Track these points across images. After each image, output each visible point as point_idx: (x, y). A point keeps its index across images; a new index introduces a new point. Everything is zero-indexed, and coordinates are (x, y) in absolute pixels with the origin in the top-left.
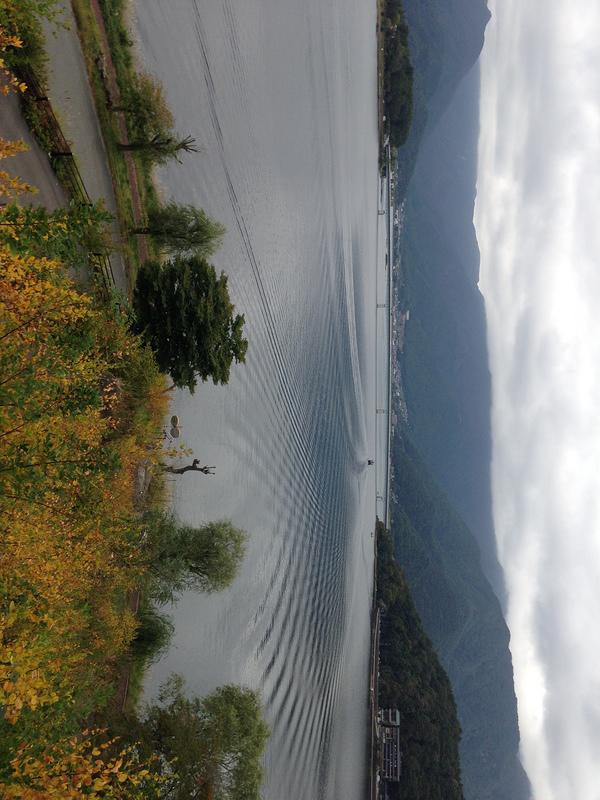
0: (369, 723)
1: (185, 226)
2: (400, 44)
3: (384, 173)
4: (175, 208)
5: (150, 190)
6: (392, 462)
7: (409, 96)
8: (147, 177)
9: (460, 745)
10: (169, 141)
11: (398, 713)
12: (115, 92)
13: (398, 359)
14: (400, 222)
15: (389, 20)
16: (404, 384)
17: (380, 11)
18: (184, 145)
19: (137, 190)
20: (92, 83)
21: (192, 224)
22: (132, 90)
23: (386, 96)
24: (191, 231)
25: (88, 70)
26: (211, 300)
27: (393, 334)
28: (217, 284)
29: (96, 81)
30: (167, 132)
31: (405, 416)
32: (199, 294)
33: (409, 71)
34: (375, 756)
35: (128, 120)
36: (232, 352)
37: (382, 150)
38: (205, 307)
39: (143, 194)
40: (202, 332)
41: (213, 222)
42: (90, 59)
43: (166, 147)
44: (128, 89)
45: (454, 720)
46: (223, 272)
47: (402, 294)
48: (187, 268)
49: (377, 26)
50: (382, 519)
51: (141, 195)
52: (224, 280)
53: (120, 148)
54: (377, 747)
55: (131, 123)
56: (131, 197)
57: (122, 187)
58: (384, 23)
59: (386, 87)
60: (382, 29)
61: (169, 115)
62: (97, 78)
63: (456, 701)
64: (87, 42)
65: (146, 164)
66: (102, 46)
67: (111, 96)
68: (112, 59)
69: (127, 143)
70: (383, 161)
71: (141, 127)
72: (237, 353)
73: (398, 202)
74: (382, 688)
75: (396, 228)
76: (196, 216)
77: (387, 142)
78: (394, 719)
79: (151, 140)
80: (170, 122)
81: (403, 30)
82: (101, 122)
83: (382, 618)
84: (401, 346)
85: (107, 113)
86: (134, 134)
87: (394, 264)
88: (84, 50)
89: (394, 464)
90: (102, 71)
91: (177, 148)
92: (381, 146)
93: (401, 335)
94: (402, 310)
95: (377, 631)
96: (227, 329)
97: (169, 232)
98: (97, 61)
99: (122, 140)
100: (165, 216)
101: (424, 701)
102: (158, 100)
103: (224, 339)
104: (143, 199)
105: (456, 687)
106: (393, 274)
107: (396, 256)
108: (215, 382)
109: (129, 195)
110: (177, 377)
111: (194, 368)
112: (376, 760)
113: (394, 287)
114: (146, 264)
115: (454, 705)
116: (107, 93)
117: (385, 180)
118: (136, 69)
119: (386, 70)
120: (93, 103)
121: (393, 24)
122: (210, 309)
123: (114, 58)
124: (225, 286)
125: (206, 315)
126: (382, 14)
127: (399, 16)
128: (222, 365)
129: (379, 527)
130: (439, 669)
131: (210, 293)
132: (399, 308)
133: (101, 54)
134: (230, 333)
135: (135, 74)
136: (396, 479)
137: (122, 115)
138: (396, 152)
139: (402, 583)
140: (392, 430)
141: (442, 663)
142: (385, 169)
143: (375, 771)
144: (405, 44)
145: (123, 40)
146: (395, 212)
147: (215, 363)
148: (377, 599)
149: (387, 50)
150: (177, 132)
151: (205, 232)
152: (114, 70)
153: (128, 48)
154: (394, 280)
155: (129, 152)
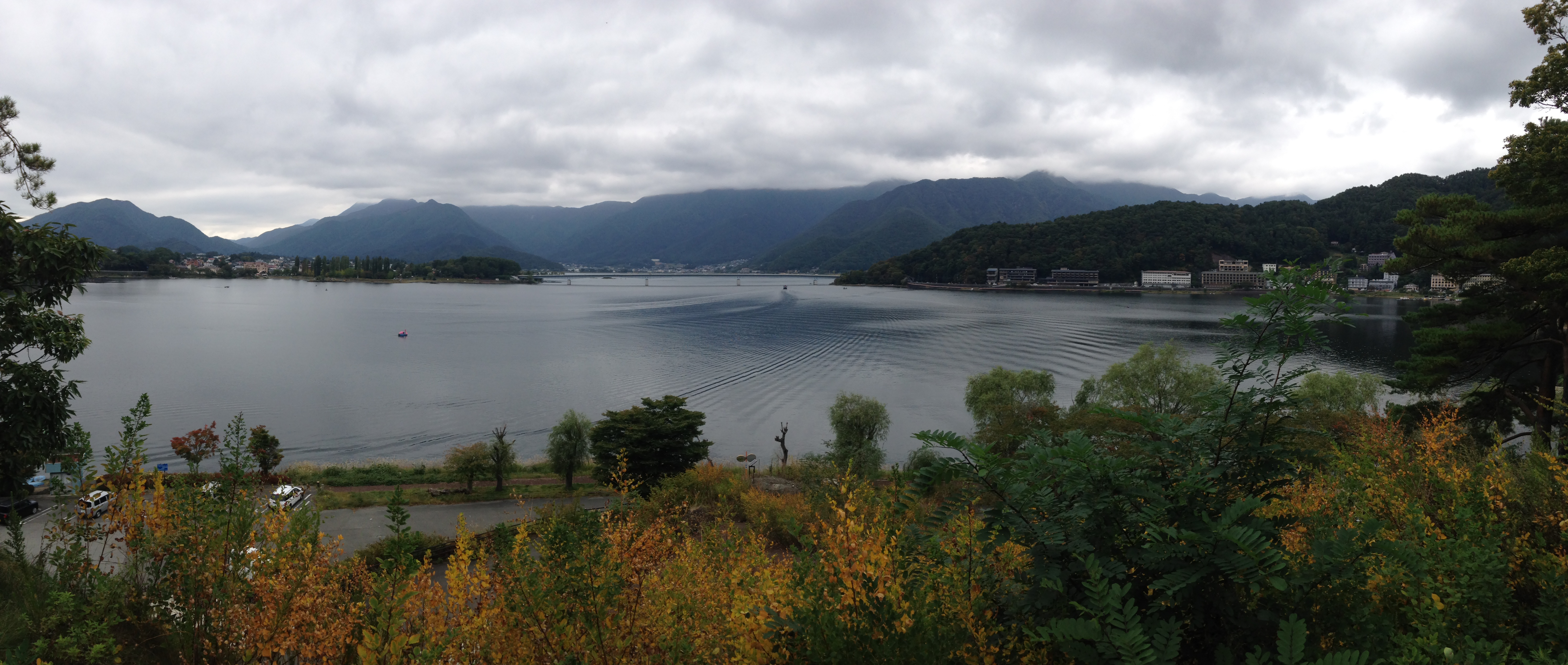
0: (998, 291)
1: (566, 443)
2: (446, 266)
3: (539, 280)
4: (550, 450)
5: (535, 469)
6: (783, 272)
7: (481, 260)
8: (525, 470)
9: (1009, 223)
10: (496, 448)
11: (989, 269)
12: (456, 486)
13: (693, 268)
14: (578, 267)
15: (429, 274)
16: (714, 263)
17: (422, 280)
18: (500, 437)
19: (535, 480)
20: (448, 502)
21: (564, 438)
22: (456, 472)
23: (480, 277)
24: (570, 438)
25: (439, 504)
26: (627, 425)
27: (671, 272)
28: (614, 420)
29: (447, 499)
30: (489, 448)
31: (743, 261)
32: (622, 436)
33: (464, 259)
34: (1020, 287)
35: (478, 479)
36: (676, 409)
37: (522, 282)
38: (633, 431)
39: (538, 474)
40: (656, 434)
41: (564, 420)
42: (432, 500)
43: (501, 452)
44: (455, 474)
45: (992, 227)
46: (603, 415)
47: (638, 265)
48: (599, 444)
49: (432, 283)
50: (832, 281)
51: (539, 477)
52: (610, 414)
53: (500, 488)
54: (1014, 285)
55: (481, 477)
56: (540, 485)
57: (530, 492)
58: (430, 278)
59: (473, 278)
60: (434, 279)
61: (476, 446)
62: (445, 497)
63: (979, 225)
64: (417, 500)
65: (515, 469)
66: (423, 489)
67: (459, 489)
68: (433, 483)
69: (496, 483)
70: (529, 281)
71: (484, 469)
72: (676, 405)
73: (563, 270)
74: (971, 282)
75: (582, 271)
76: (557, 434)
77: (516, 278)
78: (993, 272)
79: (494, 463)
80: (482, 446)
81: (436, 264)
82: (478, 500)
83: (915, 281)
84: (682, 266)
85: (473, 494)
86: (489, 475)
87: (611, 271)
88: (424, 504)
89: (785, 271)
90: (441, 492)
91: (502, 443)
92: (519, 282)
93: (673, 265)
94: (650, 265)
95: (927, 284)
96: (654, 413)
97: (570, 457)
98: (433, 496)
99: (493, 486)
100: (557, 459)
101: (979, 249)
102: (463, 453)
103: (662, 416)
104: (543, 475)
105: (968, 225)
106: (619, 272)
107: (605, 271)
108: (702, 424)
109: (537, 487)
110: (698, 457)
111: (691, 442)
112: (1024, 286)
113: (632, 272)
114: (595, 479)
115: (982, 226)
116: (457, 492)
117: (545, 279)
118: (441, 466)
119: (462, 277)
120: (463, 504)
121: (431, 271)
122: (635, 427)
123: (431, 482)
124: (616, 414)
125: (640, 431)
126: (424, 279)
127: (427, 267)
128: (687, 418)
129: (838, 282)
130: (955, 236)
131: (621, 426)
132: (649, 267)
133: (428, 491)
134: (657, 410)
135: (444, 467)
136: (799, 269)
137: (475, 483)
138: (524, 271)
139: (887, 263)
140: (755, 272)
141: (950, 234)
142: (536, 280)
143: (1030, 287)
144: (446, 263)
145: (420, 472)
146: (570, 272)
147: (684, 423)
148: (900, 284)
149: (448, 276)
150: (490, 442)
151: (572, 427)
152: (441, 483)
153: (426, 469)
154: (625, 271)
155: (504, 482)
